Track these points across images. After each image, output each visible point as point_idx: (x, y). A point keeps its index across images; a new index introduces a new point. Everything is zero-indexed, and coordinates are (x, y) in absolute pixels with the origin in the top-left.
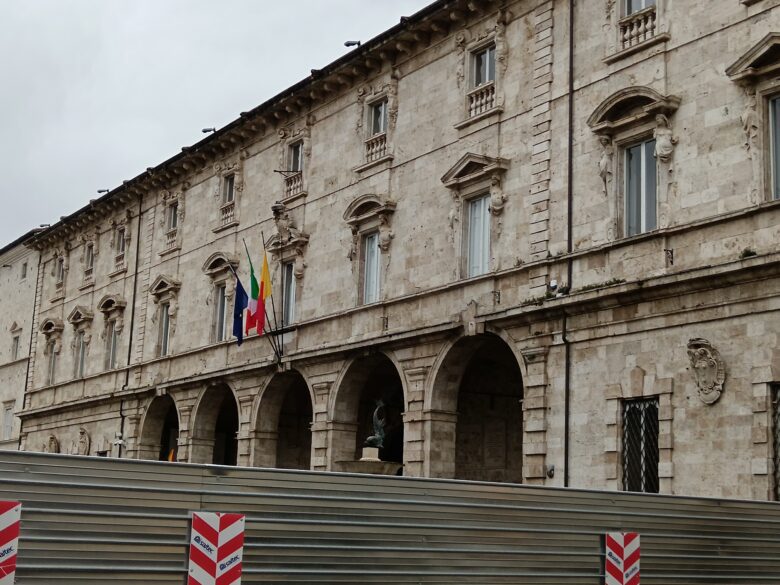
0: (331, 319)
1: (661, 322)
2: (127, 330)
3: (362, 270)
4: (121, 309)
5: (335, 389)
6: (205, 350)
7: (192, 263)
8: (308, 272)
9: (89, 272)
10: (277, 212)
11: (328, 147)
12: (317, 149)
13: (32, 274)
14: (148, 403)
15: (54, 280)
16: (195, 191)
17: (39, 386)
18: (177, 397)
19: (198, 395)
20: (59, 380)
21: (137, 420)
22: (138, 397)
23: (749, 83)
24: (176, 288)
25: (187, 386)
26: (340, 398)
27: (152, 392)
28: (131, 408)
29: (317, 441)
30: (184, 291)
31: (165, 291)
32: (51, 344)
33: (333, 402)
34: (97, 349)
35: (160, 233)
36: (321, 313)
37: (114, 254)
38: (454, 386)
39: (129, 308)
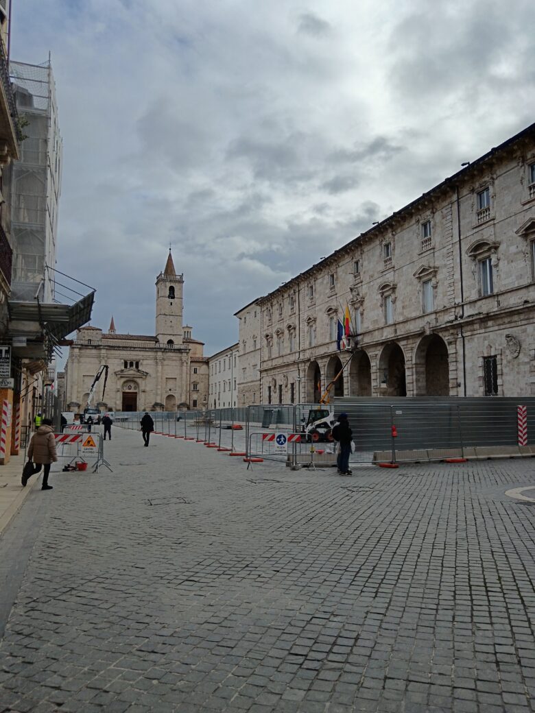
0: (375, 330)
1: (496, 328)
2: (297, 336)
3: (386, 311)
4: (295, 328)
5: (379, 357)
6: (328, 344)
7: (320, 310)
8: (365, 312)
9: (281, 314)
10: (351, 289)
11: (369, 263)
12: (365, 263)
13: (259, 315)
14: (308, 364)
15: (268, 318)
16: (319, 281)
17: (266, 359)
18: (319, 361)
19: (327, 360)
20: (273, 357)
21: (305, 371)
22: (304, 362)
23: (525, 236)
24: (315, 320)
25: (322, 357)
26: (381, 359)
27: (309, 360)
28: (302, 366)
29: (373, 377)
30: (318, 321)
31: (311, 321)
32: (269, 343)
33: (378, 362)
34: (287, 344)
35: (307, 298)
36: (371, 328)
37: (290, 307)
38: (424, 354)
39: (297, 328)
